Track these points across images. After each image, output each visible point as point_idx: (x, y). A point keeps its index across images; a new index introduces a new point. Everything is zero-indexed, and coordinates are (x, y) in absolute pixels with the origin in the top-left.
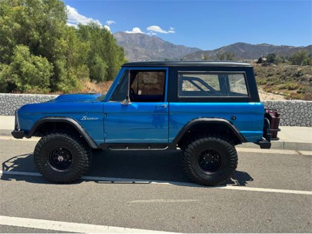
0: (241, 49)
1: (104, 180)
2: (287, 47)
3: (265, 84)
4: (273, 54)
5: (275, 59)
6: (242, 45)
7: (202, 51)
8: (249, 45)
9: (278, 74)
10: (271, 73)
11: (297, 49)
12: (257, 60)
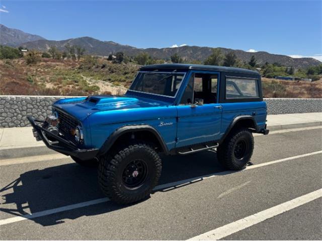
0: (89, 44)
1: (168, 186)
2: (131, 47)
3: (125, 81)
4: (121, 53)
5: (124, 57)
6: (90, 40)
7: (46, 40)
8: (97, 41)
9: (133, 72)
10: (127, 71)
11: (139, 50)
12: (107, 57)
